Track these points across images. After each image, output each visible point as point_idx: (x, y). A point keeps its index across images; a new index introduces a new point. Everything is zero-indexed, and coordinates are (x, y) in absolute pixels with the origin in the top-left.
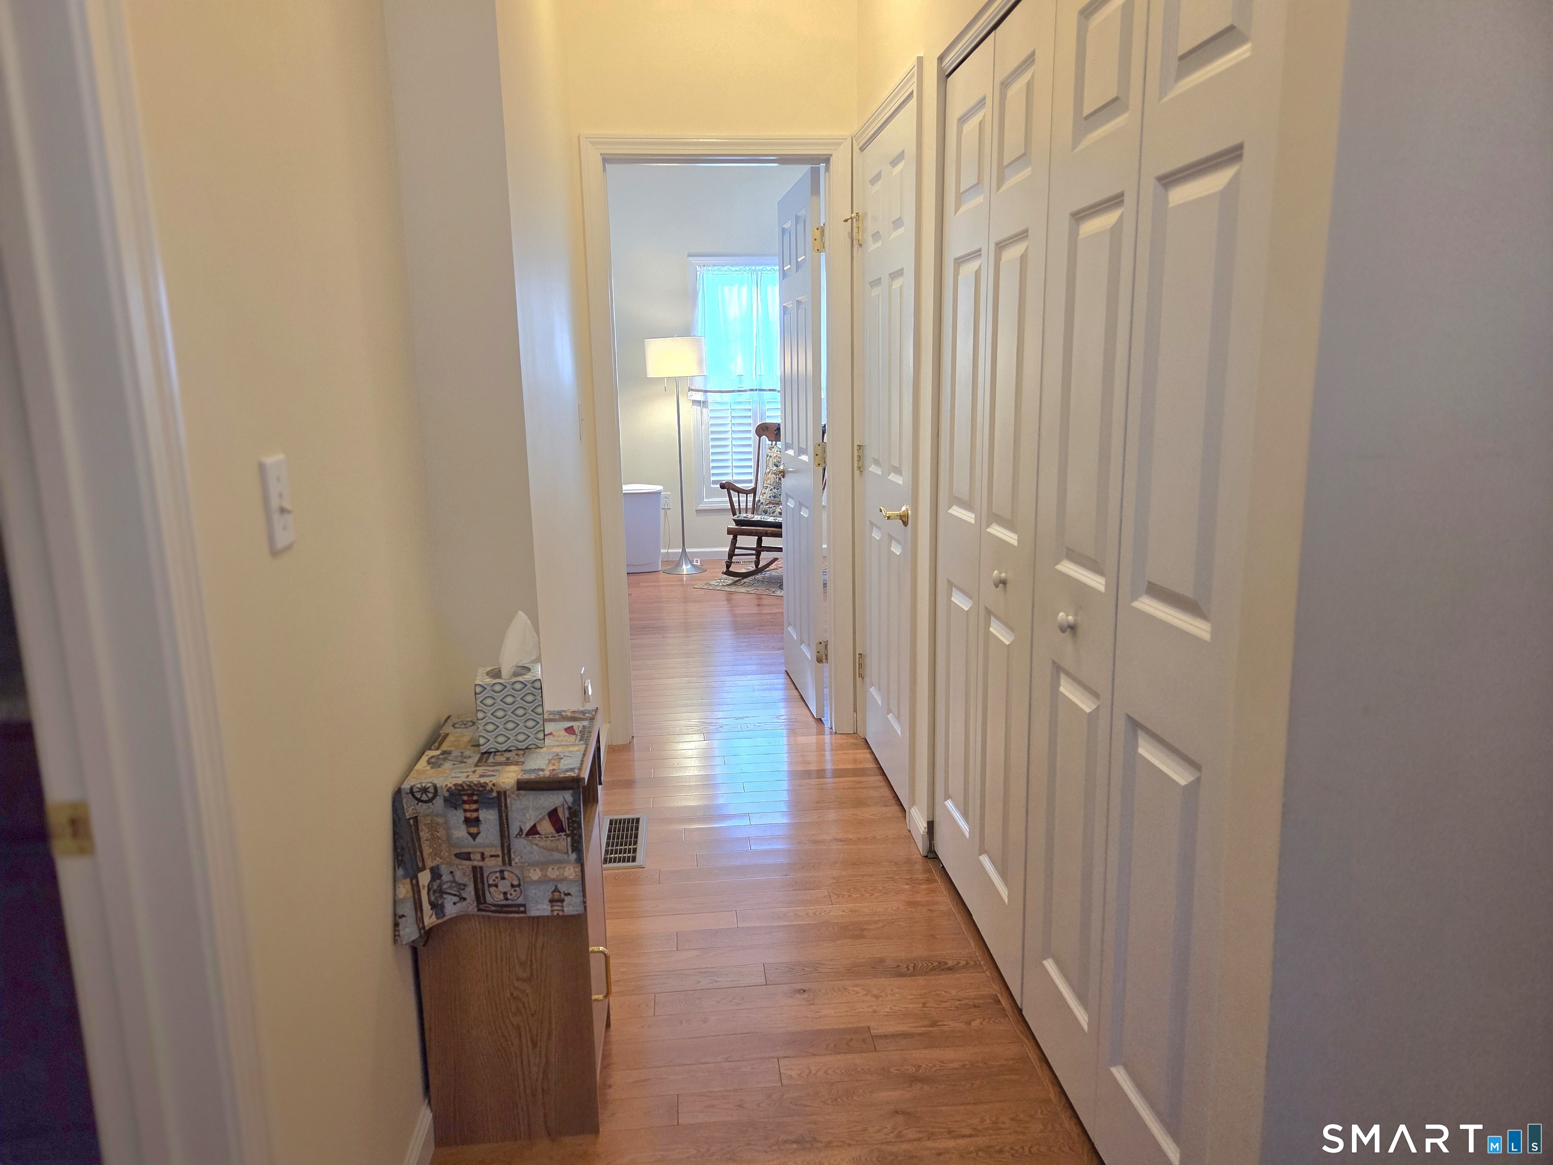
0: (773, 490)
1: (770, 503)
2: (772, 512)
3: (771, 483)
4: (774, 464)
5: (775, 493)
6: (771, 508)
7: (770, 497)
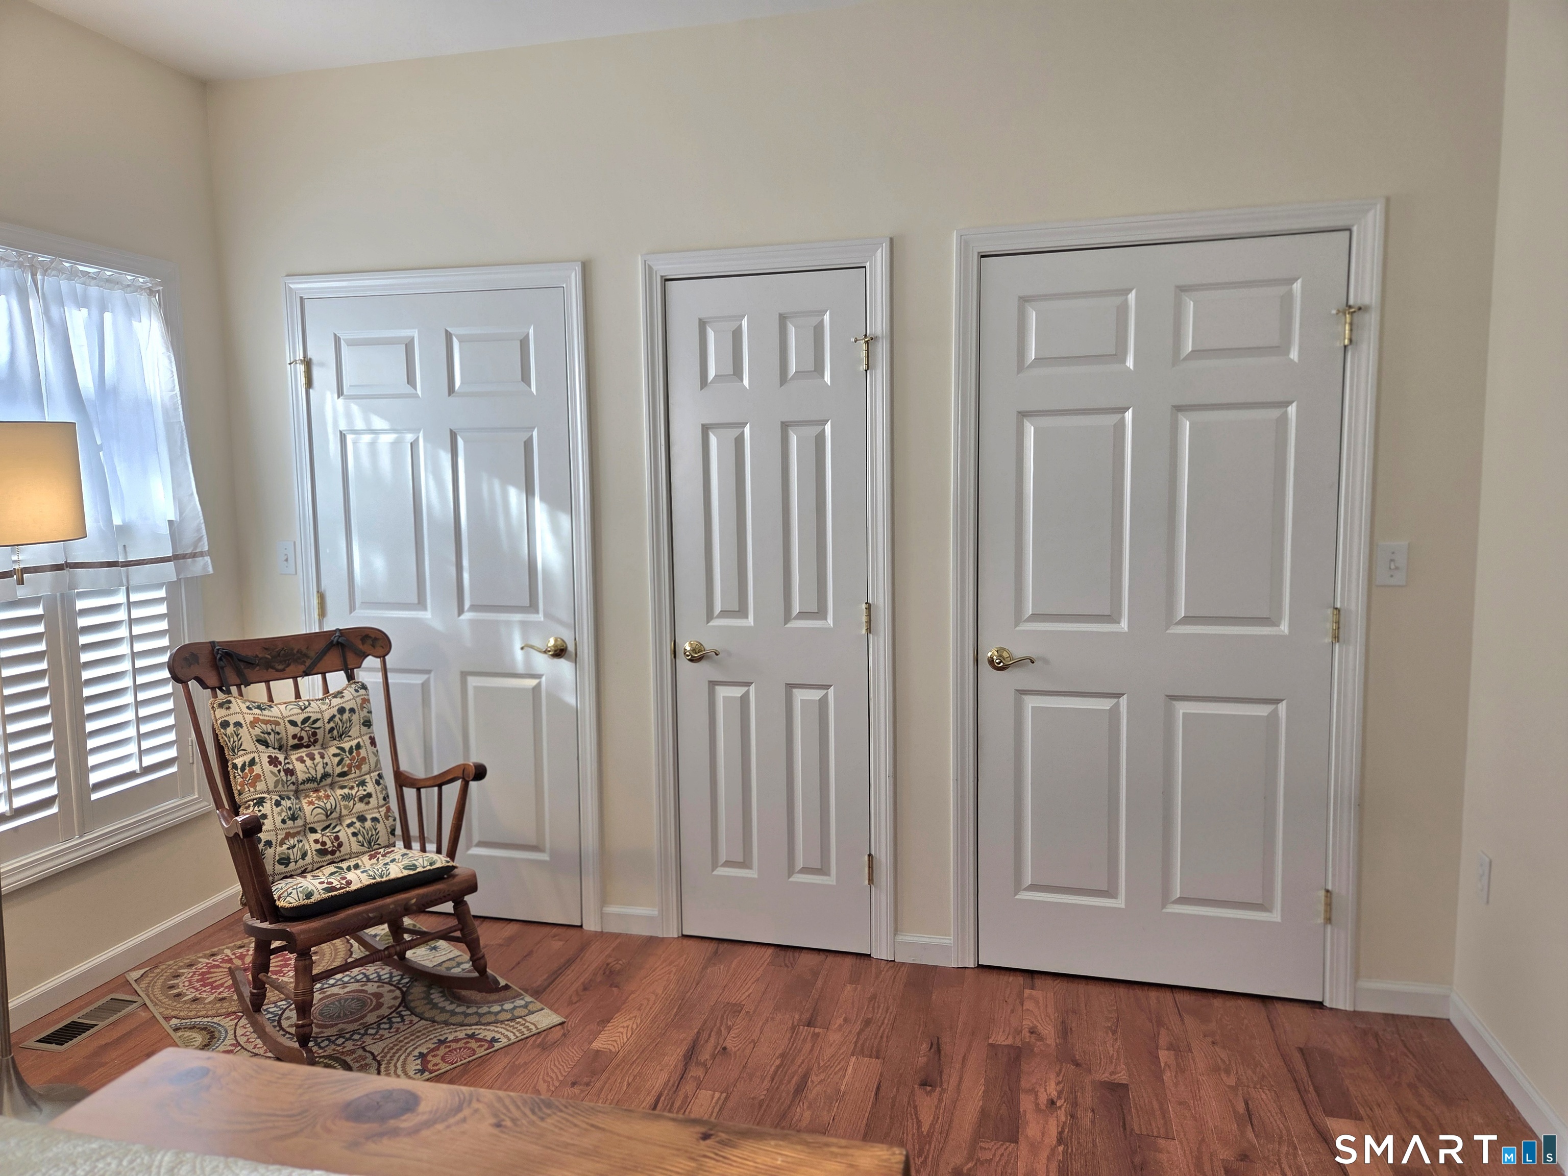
0: (283, 802)
1: (288, 835)
2: (299, 855)
3: (271, 787)
4: (258, 741)
5: (290, 808)
6: (295, 846)
7: (284, 821)
